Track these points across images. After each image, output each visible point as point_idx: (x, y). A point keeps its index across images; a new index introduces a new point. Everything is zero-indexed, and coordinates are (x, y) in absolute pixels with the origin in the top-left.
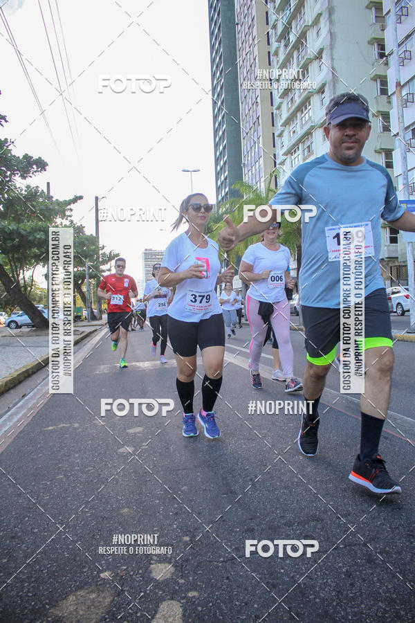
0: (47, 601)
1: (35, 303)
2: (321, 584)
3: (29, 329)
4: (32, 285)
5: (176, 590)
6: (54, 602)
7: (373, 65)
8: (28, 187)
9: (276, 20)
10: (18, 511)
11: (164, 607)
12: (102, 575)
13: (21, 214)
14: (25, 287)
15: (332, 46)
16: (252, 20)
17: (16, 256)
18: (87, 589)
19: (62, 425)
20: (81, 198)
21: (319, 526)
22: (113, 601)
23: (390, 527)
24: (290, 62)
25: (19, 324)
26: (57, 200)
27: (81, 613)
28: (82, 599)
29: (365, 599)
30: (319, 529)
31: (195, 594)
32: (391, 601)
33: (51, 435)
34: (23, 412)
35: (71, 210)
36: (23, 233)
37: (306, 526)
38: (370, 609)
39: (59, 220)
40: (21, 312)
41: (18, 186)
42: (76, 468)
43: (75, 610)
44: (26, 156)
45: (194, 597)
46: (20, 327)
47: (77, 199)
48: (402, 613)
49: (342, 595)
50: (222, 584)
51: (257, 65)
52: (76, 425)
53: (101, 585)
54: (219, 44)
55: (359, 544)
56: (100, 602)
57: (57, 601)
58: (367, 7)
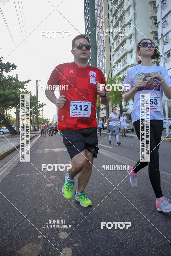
0: (16, 248)
1: (11, 124)
2: (129, 241)
3: (9, 135)
4: (10, 116)
5: (69, 243)
6: (19, 248)
7: (152, 27)
8: (8, 76)
9: (112, 8)
10: (4, 210)
11: (64, 250)
12: (38, 237)
13: (6, 87)
14: (7, 117)
15: (135, 19)
16: (102, 8)
17: (3, 104)
18: (32, 243)
19: (22, 175)
20: (30, 80)
21: (128, 217)
22: (43, 248)
23: (157, 218)
24: (117, 26)
25: (4, 133)
26: (20, 81)
27: (30, 253)
28: (30, 247)
29: (147, 247)
30: (128, 218)
31: (77, 245)
32: (158, 248)
33: (18, 179)
34: (6, 169)
35: (26, 86)
36: (6, 95)
37: (123, 217)
38: (149, 251)
39: (21, 90)
40: (5, 128)
41: (4, 75)
42: (28, 192)
43: (27, 251)
44: (8, 63)
45: (77, 246)
46: (5, 134)
47: (29, 81)
48: (162, 253)
49: (138, 245)
50: (88, 241)
51: (104, 26)
52: (28, 175)
53: (38, 241)
54: (88, 18)
55: (145, 224)
56: (38, 248)
57: (20, 248)
58: (149, 3)
